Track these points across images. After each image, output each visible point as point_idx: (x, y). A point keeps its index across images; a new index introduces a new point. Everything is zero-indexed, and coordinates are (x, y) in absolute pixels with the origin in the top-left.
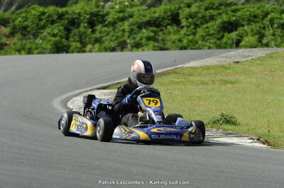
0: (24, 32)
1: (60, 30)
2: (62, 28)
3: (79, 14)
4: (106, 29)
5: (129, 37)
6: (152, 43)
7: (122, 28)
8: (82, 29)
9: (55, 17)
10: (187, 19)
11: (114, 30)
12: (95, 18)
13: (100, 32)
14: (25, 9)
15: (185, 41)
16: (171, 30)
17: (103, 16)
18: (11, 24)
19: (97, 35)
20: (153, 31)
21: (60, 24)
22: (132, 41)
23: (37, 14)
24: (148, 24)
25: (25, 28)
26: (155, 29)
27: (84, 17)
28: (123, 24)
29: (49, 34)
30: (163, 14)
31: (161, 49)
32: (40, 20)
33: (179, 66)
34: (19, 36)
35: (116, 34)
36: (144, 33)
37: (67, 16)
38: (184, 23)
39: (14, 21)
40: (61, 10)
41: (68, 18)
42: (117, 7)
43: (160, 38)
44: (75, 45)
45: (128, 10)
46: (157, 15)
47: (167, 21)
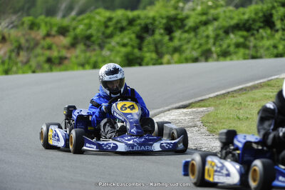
0: (88, 42)
1: (131, 39)
2: (133, 36)
3: (154, 19)
4: (186, 35)
5: (214, 44)
6: (242, 51)
7: (205, 34)
8: (157, 37)
9: (124, 23)
10: (282, 20)
11: (196, 36)
12: (172, 23)
13: (180, 40)
14: (88, 14)
15: (281, 47)
16: (264, 34)
17: (182, 20)
18: (72, 34)
19: (176, 43)
20: (243, 37)
21: (130, 31)
22: (218, 49)
23: (103, 19)
24: (237, 27)
25: (88, 38)
26: (245, 33)
27: (160, 23)
28: (207, 29)
29: (118, 43)
30: (253, 16)
31: (253, 57)
32: (107, 27)
33: (273, 78)
34: (81, 47)
35: (198, 41)
36: (232, 39)
37: (139, 22)
38: (279, 25)
39: (74, 29)
40: (131, 14)
41: (140, 24)
42: (199, 8)
43: (251, 44)
44: (149, 56)
45: (212, 11)
46: (246, 17)
47: (259, 24)
